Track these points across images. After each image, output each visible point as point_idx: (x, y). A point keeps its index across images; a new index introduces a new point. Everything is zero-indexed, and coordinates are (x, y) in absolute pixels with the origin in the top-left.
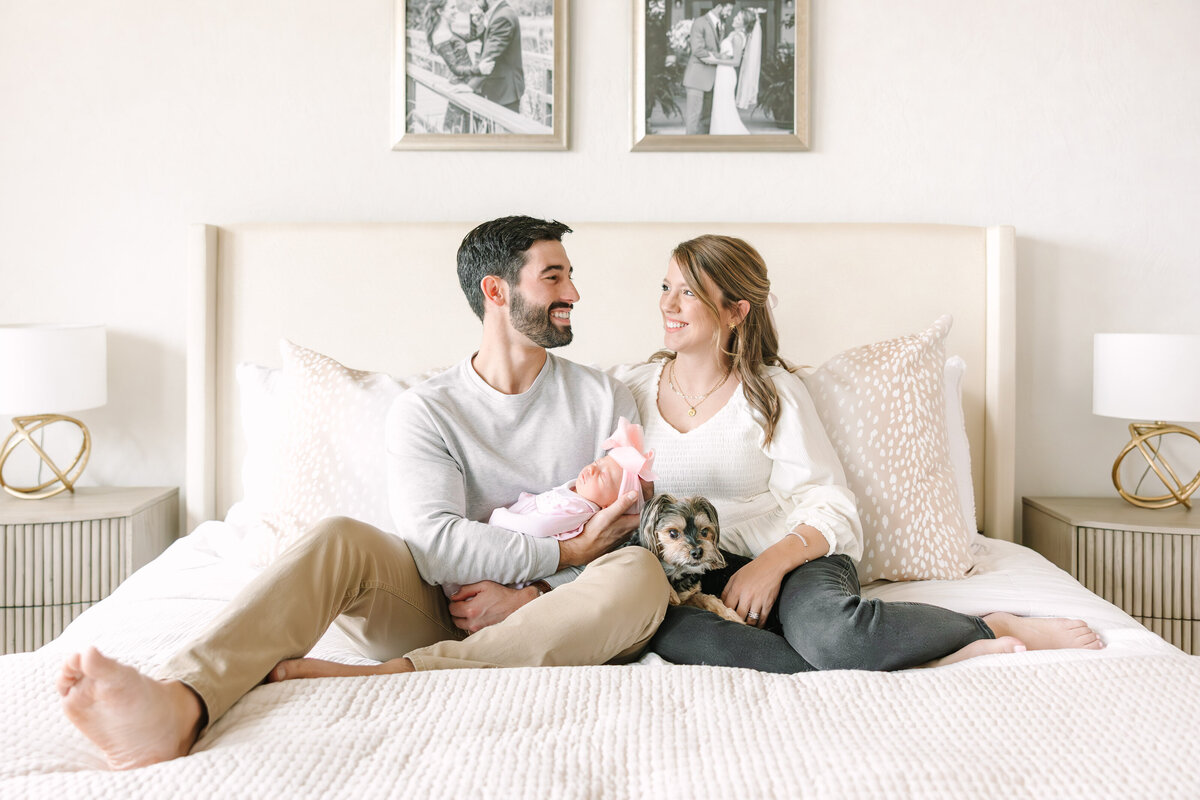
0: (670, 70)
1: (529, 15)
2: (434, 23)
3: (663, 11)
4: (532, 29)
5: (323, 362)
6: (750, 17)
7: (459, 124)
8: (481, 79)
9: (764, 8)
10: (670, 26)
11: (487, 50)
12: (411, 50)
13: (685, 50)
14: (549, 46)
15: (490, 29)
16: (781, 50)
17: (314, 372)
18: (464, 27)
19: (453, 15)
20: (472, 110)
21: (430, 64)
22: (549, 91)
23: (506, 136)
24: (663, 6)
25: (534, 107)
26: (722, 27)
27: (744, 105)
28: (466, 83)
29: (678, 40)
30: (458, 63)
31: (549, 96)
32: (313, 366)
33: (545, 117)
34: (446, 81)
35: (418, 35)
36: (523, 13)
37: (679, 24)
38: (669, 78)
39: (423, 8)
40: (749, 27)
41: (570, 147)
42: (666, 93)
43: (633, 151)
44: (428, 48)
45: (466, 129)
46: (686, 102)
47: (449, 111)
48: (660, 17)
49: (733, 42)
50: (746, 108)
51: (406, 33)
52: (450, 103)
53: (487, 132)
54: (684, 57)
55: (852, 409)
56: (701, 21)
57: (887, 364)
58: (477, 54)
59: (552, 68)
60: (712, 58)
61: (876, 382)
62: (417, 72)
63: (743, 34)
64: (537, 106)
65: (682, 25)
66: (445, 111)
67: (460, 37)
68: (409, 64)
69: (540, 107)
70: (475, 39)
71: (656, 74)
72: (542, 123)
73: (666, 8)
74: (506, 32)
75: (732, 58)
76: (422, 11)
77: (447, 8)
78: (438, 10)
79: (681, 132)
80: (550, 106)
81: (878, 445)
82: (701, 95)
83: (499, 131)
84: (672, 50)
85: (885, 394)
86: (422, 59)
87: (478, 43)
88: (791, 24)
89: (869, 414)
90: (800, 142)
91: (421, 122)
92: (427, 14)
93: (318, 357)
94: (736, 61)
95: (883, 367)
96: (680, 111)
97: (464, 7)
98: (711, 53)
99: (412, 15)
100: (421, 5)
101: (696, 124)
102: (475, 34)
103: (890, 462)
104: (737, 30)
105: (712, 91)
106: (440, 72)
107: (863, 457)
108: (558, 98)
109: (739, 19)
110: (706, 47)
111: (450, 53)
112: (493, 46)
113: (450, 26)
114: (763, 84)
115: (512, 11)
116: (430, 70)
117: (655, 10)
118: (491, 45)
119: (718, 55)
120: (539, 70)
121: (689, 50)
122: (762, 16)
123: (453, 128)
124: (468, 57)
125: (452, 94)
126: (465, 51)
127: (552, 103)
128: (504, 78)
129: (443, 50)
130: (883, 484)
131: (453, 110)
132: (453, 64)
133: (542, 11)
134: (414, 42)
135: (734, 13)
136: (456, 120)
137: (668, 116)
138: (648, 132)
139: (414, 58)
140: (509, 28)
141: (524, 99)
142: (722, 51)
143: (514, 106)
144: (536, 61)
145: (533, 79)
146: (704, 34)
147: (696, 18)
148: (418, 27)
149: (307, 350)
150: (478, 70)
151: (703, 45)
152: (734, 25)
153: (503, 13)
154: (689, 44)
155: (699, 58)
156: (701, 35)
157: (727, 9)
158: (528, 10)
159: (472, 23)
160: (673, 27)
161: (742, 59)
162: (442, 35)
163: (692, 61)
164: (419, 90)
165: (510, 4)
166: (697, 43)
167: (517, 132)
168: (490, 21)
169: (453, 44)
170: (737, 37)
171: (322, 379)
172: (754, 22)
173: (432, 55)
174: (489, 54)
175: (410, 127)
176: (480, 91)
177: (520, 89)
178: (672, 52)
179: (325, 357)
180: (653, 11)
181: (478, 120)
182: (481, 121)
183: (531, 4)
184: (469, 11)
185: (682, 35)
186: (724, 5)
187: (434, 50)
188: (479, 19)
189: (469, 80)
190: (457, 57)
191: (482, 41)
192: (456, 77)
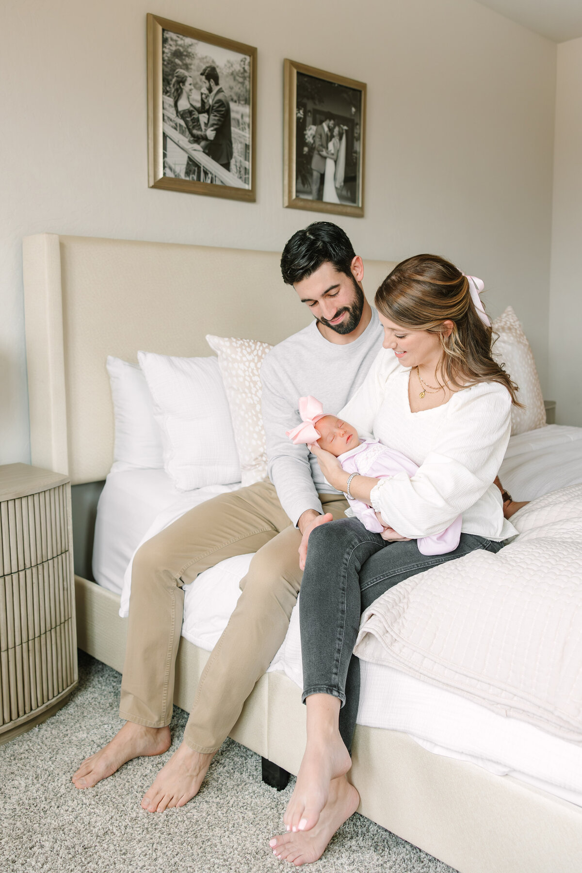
1: (236, 102)
2: (179, 93)
3: (302, 117)
4: (237, 112)
6: (341, 131)
7: (194, 173)
8: (208, 142)
9: (347, 126)
10: (306, 127)
11: (211, 122)
12: (164, 112)
13: (312, 145)
14: (247, 127)
15: (213, 106)
18: (196, 101)
19: (191, 90)
20: (203, 164)
21: (176, 124)
22: (246, 159)
23: (224, 188)
24: (303, 113)
25: (238, 169)
26: (329, 134)
27: (338, 186)
28: (199, 144)
29: (309, 137)
30: (194, 127)
31: (246, 162)
33: (244, 176)
34: (186, 140)
36: (232, 100)
37: (309, 128)
39: (171, 80)
40: (341, 137)
42: (305, 172)
43: (287, 206)
44: (175, 112)
45: (199, 178)
46: (312, 178)
47: (188, 163)
48: (301, 121)
49: (334, 144)
52: (189, 157)
53: (212, 182)
54: (312, 149)
56: (320, 128)
59: (250, 144)
60: (324, 153)
62: (168, 129)
63: (338, 140)
64: (240, 168)
66: (185, 163)
67: (195, 108)
69: (242, 169)
70: (204, 112)
71: (300, 157)
72: (242, 181)
73: (305, 116)
74: (222, 111)
75: (333, 154)
76: (171, 82)
77: (187, 84)
78: (181, 84)
79: (310, 197)
80: (246, 169)
82: (319, 175)
83: (218, 182)
84: (307, 143)
86: (171, 120)
87: (206, 115)
91: (171, 169)
92: (174, 85)
94: (335, 157)
97: (197, 86)
98: (324, 150)
100: (170, 77)
101: (317, 194)
102: (203, 110)
104: (336, 138)
105: (324, 174)
109: (336, 130)
112: (215, 120)
113: (188, 98)
115: (225, 97)
116: (176, 129)
118: (214, 119)
119: (327, 151)
120: (241, 143)
121: (314, 146)
122: (346, 130)
123: (191, 176)
124: (200, 125)
125: (190, 150)
126: (198, 120)
128: (221, 145)
129: (184, 115)
131: (190, 163)
132: (191, 127)
133: (243, 100)
134: (167, 106)
135: (334, 126)
136: (192, 171)
137: (305, 187)
138: (297, 195)
139: (166, 118)
140: (224, 109)
141: (233, 162)
142: (329, 149)
143: (227, 166)
144: (239, 135)
146: (321, 136)
147: (318, 125)
148: (168, 94)
150: (206, 136)
151: (321, 144)
152: (334, 134)
153: (220, 96)
154: (314, 141)
155: (318, 151)
156: (319, 137)
157: (331, 123)
158: (235, 98)
159: (202, 100)
160: (307, 128)
161: (337, 156)
162: (183, 104)
163: (315, 153)
164: (169, 143)
165: (225, 91)
166: (318, 143)
167: (228, 185)
168: (213, 100)
169: (190, 113)
170: (335, 142)
172: (343, 134)
173: (177, 118)
174: (213, 125)
176: (207, 151)
177: (230, 155)
178: (306, 145)
180: (299, 116)
181: (206, 173)
182: (208, 174)
183: (236, 94)
184: (200, 89)
185: (311, 135)
186: (330, 120)
187: (178, 114)
188: (206, 97)
189: (200, 142)
190: (193, 123)
191: (209, 115)
192: (192, 139)
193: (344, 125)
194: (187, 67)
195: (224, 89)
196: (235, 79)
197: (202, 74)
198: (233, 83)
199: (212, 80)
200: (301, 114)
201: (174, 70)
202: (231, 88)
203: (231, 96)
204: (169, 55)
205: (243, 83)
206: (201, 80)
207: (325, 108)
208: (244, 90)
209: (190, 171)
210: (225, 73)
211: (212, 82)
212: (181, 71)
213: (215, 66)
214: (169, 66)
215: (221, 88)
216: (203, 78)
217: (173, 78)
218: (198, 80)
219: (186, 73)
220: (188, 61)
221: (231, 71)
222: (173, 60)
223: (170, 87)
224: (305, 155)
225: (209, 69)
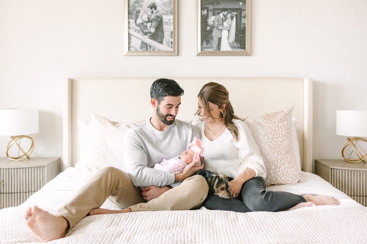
0: (208, 31)
1: (166, 15)
2: (137, 17)
3: (206, 13)
4: (167, 19)
5: (104, 119)
6: (232, 15)
7: (144, 48)
8: (151, 34)
9: (237, 12)
10: (208, 18)
11: (153, 25)
12: (130, 26)
13: (213, 25)
14: (171, 24)
15: (154, 19)
16: (242, 25)
17: (101, 122)
18: (146, 18)
19: (143, 15)
21: (136, 30)
22: (172, 38)
23: (159, 51)
24: (206, 12)
25: (167, 43)
26: (224, 18)
27: (230, 42)
28: (147, 35)
29: (211, 22)
30: (144, 29)
31: (172, 39)
32: (101, 121)
33: (170, 45)
34: (140, 35)
35: (132, 21)
37: (211, 17)
38: (208, 34)
39: (133, 13)
40: (232, 18)
41: (178, 54)
42: (207, 38)
43: (197, 56)
44: (135, 25)
45: (147, 49)
46: (213, 41)
47: (141, 44)
49: (227, 23)
50: (231, 43)
51: (128, 20)
52: (142, 42)
53: (153, 50)
54: (212, 27)
55: (263, 133)
56: (217, 16)
57: (274, 120)
58: (150, 27)
59: (173, 31)
60: (221, 28)
61: (271, 125)
62: (132, 32)
63: (230, 20)
65: (212, 18)
66: (140, 44)
67: (144, 21)
68: (130, 30)
69: (169, 42)
70: (149, 22)
71: (204, 32)
72: (170, 47)
73: (207, 13)
74: (158, 20)
75: (227, 27)
77: (141, 13)
78: (138, 13)
79: (212, 50)
80: (172, 42)
81: (271, 144)
82: (218, 39)
83: (157, 50)
84: (209, 25)
85: (273, 129)
86: (133, 28)
87: (150, 23)
88: (245, 17)
89: (269, 135)
90: (248, 53)
91: (133, 47)
92: (135, 14)
93: (103, 118)
94: (228, 28)
95: (273, 121)
96: (211, 44)
98: (220, 26)
99: (130, 15)
101: (216, 47)
102: (149, 21)
103: (275, 149)
104: (229, 19)
105: (221, 38)
106: (139, 32)
107: (267, 148)
108: (174, 40)
109: (229, 16)
110: (219, 24)
111: (142, 26)
112: (155, 24)
113: (142, 18)
114: (236, 35)
115: (160, 14)
116: (136, 31)
117: (204, 13)
118: (154, 24)
119: (223, 27)
120: (169, 31)
121: (214, 25)
122: (236, 15)
124: (147, 28)
125: (142, 39)
126: (146, 26)
127: (173, 41)
128: (158, 34)
129: (139, 25)
130: (273, 156)
131: (143, 44)
132: (143, 29)
133: (169, 13)
134: (131, 23)
135: (228, 14)
136: (143, 47)
137: (208, 45)
138: (202, 50)
139: (131, 28)
141: (164, 40)
142: (224, 25)
143: (161, 42)
144: (168, 29)
145: (167, 34)
146: (218, 20)
147: (216, 15)
148: (132, 18)
149: (99, 116)
150: (150, 31)
151: (218, 24)
152: (228, 18)
153: (158, 14)
154: (214, 23)
155: (217, 28)
156: (217, 21)
157: (226, 13)
158: (165, 13)
159: (148, 17)
161: (230, 28)
162: (139, 21)
163: (215, 28)
164: (132, 37)
165: (160, 11)
166: (216, 23)
167: (162, 50)
168: (154, 16)
169: (143, 24)
170: (228, 21)
171: (104, 125)
172: (234, 17)
174: (153, 27)
175: (130, 49)
176: (151, 38)
177: (163, 37)
178: (209, 26)
179: (105, 118)
180: (203, 13)
181: (150, 47)
182: (151, 47)
183: (166, 11)
184: (147, 13)
185: (212, 21)
186: (224, 11)
187: (137, 26)
188: (150, 16)
189: (147, 34)
190: (144, 27)
191: (151, 23)
192: (144, 34)
193: (234, 12)
194: (141, 6)
195: (159, 11)
196: (165, 5)
197: (148, 7)
198: (164, 7)
199: (153, 8)
200: (205, 12)
201: (135, 9)
202: (163, 9)
203: (163, 13)
204: (132, 3)
205: (169, 6)
206: (148, 10)
207: (221, 6)
208: (171, 9)
209: (142, 47)
210: (160, 4)
211: (153, 9)
212: (138, 8)
213: (155, 3)
214: (132, 8)
215: (158, 11)
216: (149, 8)
217: (134, 11)
218: (146, 10)
219: (140, 8)
220: (141, 3)
221: (163, 3)
222: (134, 5)
223: (133, 16)
224: (208, 30)
225: (152, 4)
